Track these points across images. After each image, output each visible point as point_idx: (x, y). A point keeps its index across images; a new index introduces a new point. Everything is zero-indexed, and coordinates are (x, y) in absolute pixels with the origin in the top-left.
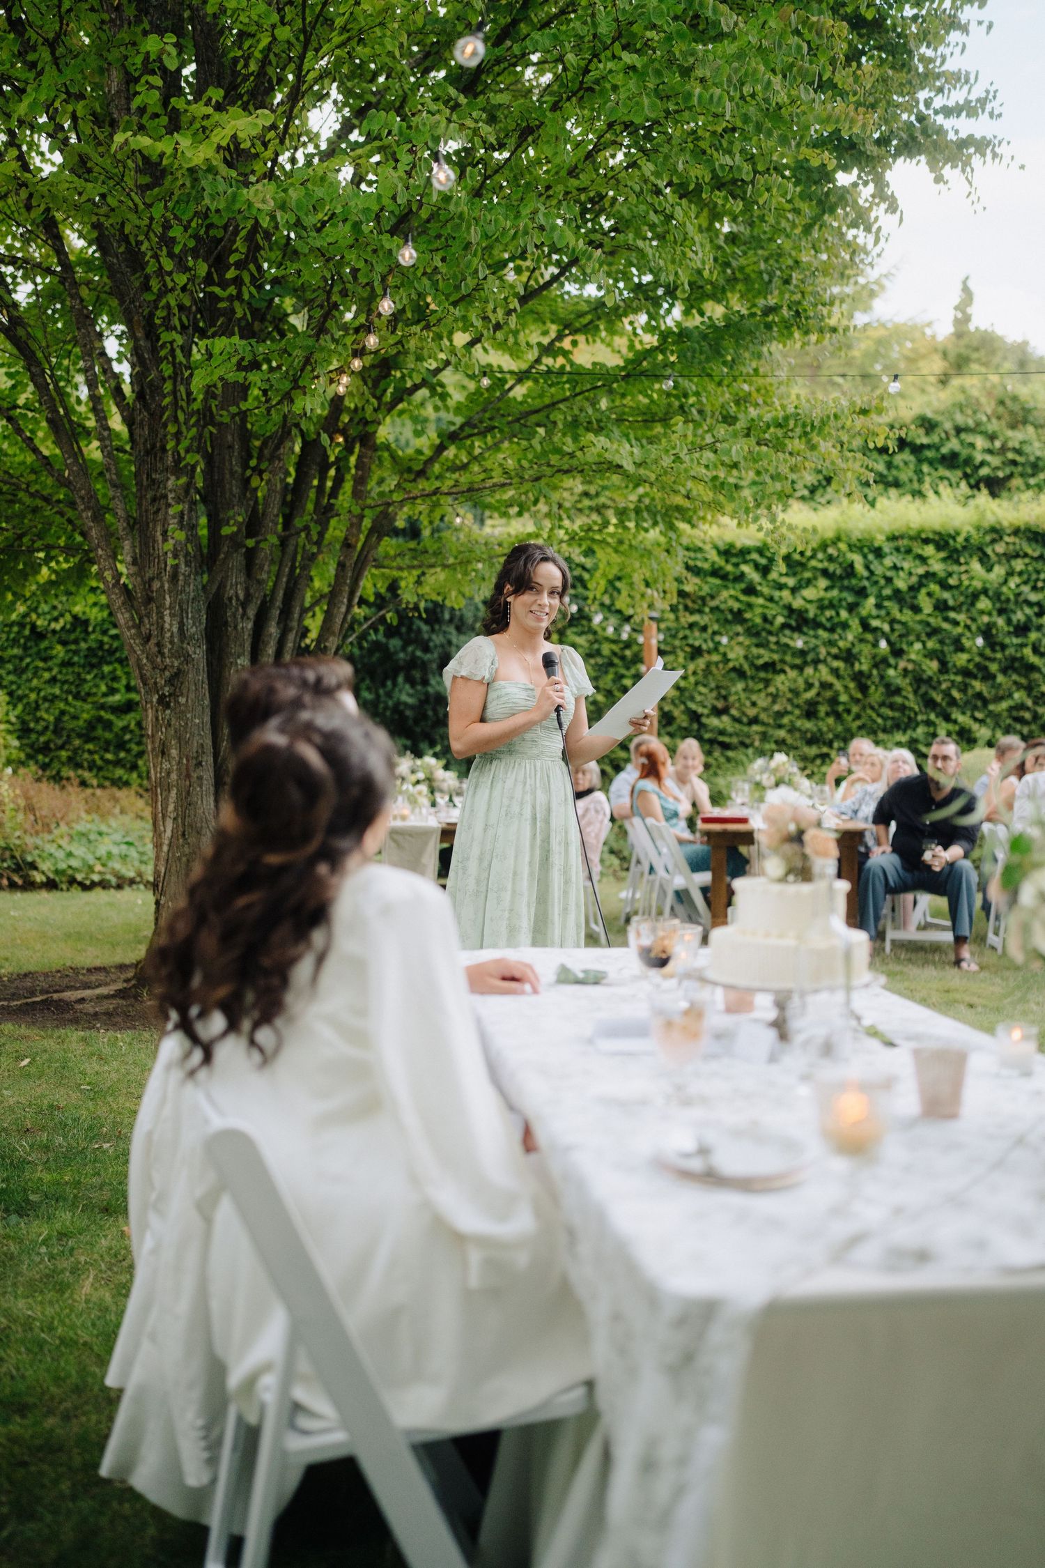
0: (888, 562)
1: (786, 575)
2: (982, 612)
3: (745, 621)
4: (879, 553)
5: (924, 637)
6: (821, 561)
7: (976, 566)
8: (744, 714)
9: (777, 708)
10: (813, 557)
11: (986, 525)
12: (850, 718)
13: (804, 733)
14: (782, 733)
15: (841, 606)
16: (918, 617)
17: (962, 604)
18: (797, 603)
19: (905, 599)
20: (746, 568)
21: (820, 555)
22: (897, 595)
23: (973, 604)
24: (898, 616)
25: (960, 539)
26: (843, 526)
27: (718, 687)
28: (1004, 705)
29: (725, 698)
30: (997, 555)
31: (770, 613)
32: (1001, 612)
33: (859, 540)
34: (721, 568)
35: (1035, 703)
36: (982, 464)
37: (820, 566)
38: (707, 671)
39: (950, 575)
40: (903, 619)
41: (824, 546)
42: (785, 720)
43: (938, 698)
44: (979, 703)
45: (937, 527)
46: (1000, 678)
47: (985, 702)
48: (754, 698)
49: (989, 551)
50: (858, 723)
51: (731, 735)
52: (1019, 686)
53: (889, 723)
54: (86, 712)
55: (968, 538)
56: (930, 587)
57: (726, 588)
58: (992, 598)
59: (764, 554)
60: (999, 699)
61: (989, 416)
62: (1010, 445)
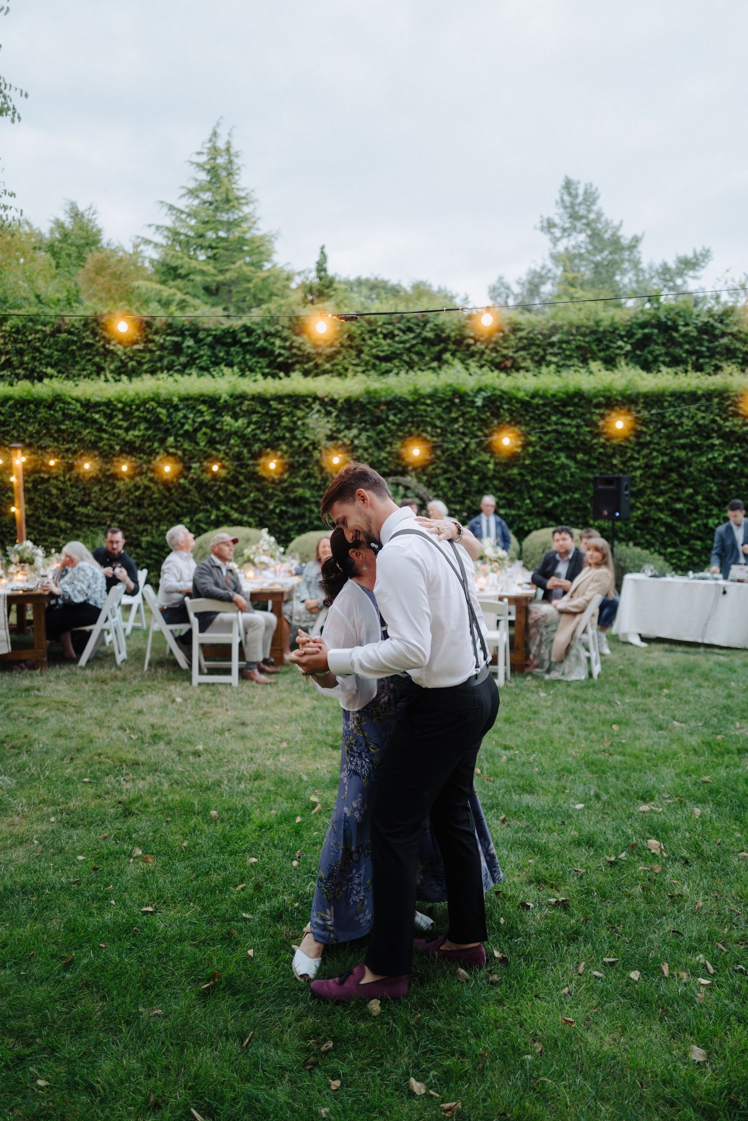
0: (181, 414)
1: (122, 420)
2: (234, 446)
3: (98, 448)
4: (176, 408)
5: (202, 459)
6: (142, 412)
7: (228, 419)
8: (100, 504)
9: (119, 501)
10: (138, 409)
11: (236, 393)
12: (160, 508)
13: (134, 516)
14: (121, 517)
15: (155, 440)
16: (197, 448)
17: (224, 440)
18: (128, 438)
19: (190, 437)
20: (97, 416)
21: (142, 409)
22: (186, 434)
23: (229, 440)
24: (186, 446)
25: (222, 401)
26: (155, 390)
27: (84, 489)
28: (247, 500)
29: (89, 494)
30: (242, 411)
32: (246, 445)
33: (165, 400)
34: (83, 415)
35: (266, 498)
37: (141, 415)
39: (217, 422)
40: (190, 448)
41: (145, 402)
42: (124, 509)
43: (211, 495)
44: (234, 499)
48: (106, 495)
49: (238, 410)
50: (167, 510)
51: (93, 518)
52: (258, 490)
55: (225, 401)
56: (204, 429)
57: (86, 427)
58: (239, 437)
59: (108, 407)
60: (245, 497)
61: (283, 327)
62: (295, 344)
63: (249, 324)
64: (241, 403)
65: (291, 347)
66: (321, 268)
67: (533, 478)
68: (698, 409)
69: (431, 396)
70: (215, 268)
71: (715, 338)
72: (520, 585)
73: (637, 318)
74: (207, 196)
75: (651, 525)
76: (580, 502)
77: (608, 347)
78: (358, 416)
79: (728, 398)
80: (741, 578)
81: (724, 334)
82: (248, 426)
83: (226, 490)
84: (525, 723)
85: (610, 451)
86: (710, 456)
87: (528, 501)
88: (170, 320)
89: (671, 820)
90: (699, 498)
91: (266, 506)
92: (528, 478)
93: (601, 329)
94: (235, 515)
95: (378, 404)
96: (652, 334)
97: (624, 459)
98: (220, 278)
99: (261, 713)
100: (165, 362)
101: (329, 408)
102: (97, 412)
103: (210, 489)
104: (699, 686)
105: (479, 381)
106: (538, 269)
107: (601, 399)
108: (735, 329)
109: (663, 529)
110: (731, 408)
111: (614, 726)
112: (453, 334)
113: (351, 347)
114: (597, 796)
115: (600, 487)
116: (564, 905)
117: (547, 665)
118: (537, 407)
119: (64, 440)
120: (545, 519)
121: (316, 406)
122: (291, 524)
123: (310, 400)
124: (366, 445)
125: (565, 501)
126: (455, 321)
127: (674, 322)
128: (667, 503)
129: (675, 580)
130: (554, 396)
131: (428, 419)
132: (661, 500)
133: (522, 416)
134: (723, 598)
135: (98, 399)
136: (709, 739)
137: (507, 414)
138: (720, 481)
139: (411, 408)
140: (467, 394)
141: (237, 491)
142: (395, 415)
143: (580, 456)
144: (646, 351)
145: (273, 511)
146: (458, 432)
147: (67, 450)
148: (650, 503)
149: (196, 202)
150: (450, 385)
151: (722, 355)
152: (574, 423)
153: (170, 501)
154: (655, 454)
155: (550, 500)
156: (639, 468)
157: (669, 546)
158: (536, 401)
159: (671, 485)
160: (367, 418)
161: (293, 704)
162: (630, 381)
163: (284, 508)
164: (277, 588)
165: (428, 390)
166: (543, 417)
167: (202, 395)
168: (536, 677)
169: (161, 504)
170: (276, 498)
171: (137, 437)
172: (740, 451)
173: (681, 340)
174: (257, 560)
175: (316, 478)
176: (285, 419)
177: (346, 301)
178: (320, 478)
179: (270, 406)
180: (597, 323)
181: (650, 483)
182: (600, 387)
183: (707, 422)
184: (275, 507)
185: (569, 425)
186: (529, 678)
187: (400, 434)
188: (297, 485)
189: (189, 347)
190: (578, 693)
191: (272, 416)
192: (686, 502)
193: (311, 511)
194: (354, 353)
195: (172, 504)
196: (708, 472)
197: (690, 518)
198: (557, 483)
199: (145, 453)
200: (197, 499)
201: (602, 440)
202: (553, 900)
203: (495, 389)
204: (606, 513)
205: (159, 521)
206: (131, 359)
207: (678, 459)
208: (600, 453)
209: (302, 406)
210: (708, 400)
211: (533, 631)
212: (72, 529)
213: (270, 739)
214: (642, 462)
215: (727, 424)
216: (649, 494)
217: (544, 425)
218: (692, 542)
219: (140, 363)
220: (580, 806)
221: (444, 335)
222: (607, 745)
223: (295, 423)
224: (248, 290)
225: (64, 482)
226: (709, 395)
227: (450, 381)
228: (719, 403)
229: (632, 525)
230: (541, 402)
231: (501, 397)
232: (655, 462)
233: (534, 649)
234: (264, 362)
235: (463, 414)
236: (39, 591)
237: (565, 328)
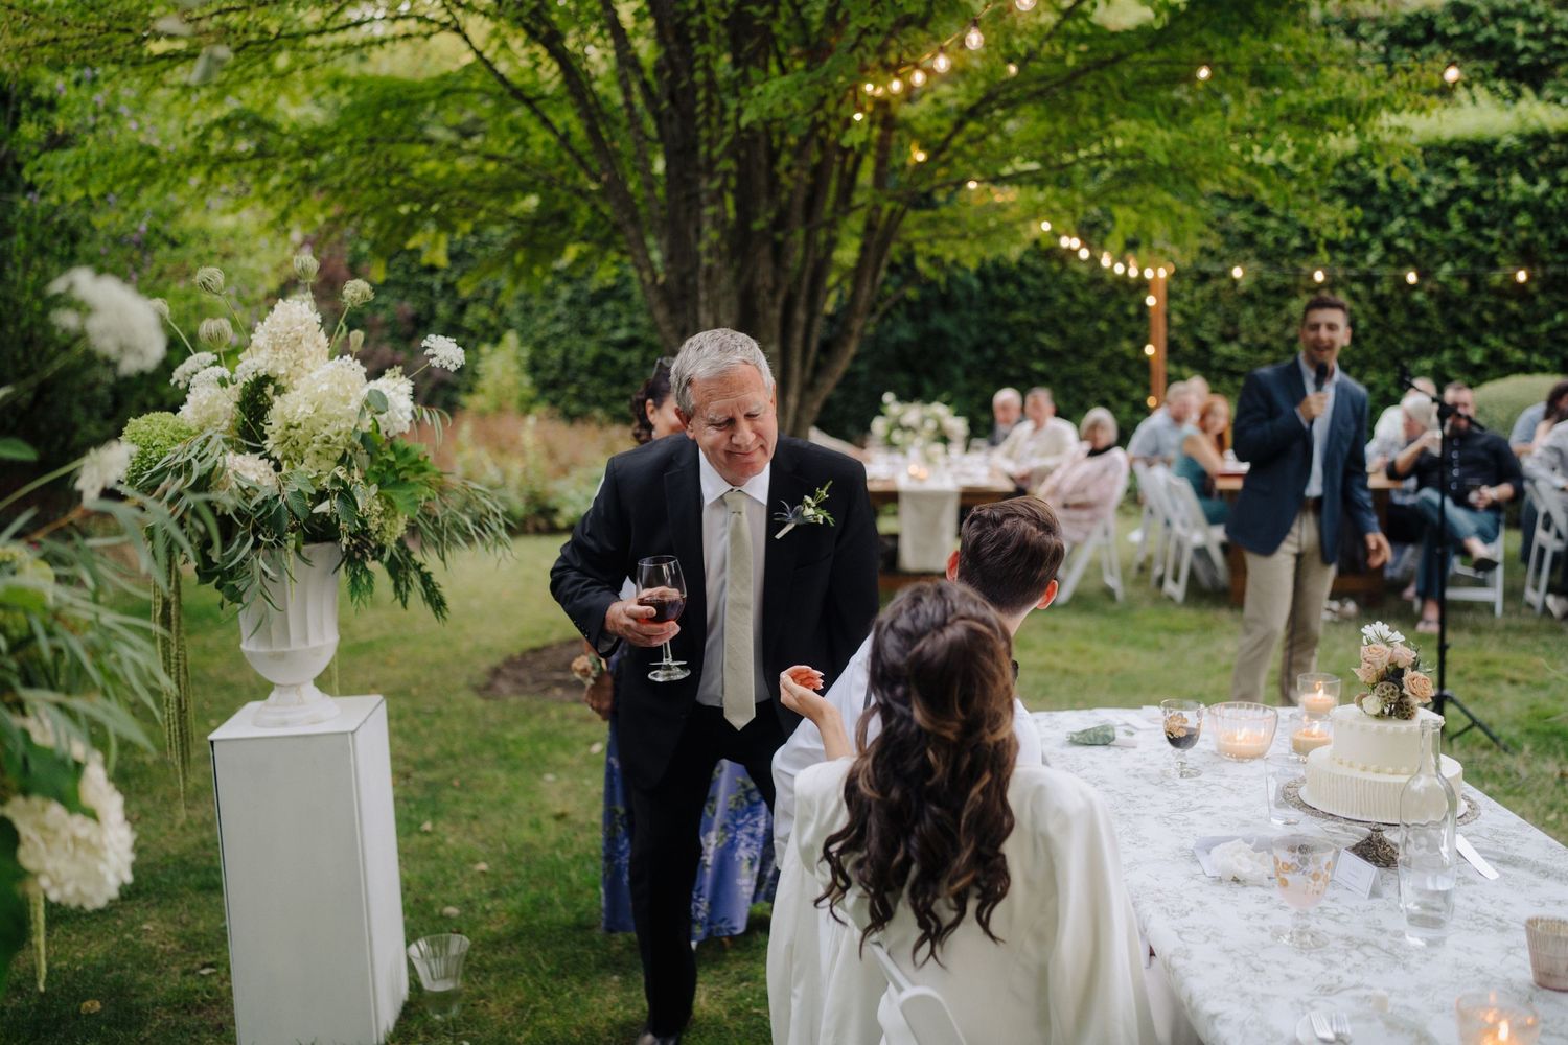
2: (1522, 228)
3: (1256, 244)
6: (1341, 179)
7: (1517, 180)
8: (1254, 340)
10: (1333, 174)
11: (1528, 131)
16: (1446, 236)
18: (1313, 224)
19: (1435, 217)
21: (1341, 173)
22: (1425, 213)
23: (1511, 219)
24: (1424, 233)
25: (1499, 150)
27: (1226, 314)
28: (1544, 327)
29: (1234, 324)
30: (1540, 165)
31: (1283, 236)
32: (1542, 226)
36: (1523, 51)
37: (1338, 184)
38: (1215, 297)
39: (1484, 188)
40: (1430, 238)
43: (1468, 319)
44: (1514, 325)
45: (1471, 136)
46: (1541, 300)
47: (1521, 324)
48: (1265, 324)
49: (1532, 163)
53: (1412, 348)
54: (592, 348)
55: (1507, 150)
56: (1461, 203)
58: (1533, 213)
60: (1537, 321)
64: (1537, 151)
83: (1499, 309)
94: (1518, 356)
103: (1466, 309)
141: (1519, 311)
167: (1457, 141)
200: (1438, 327)
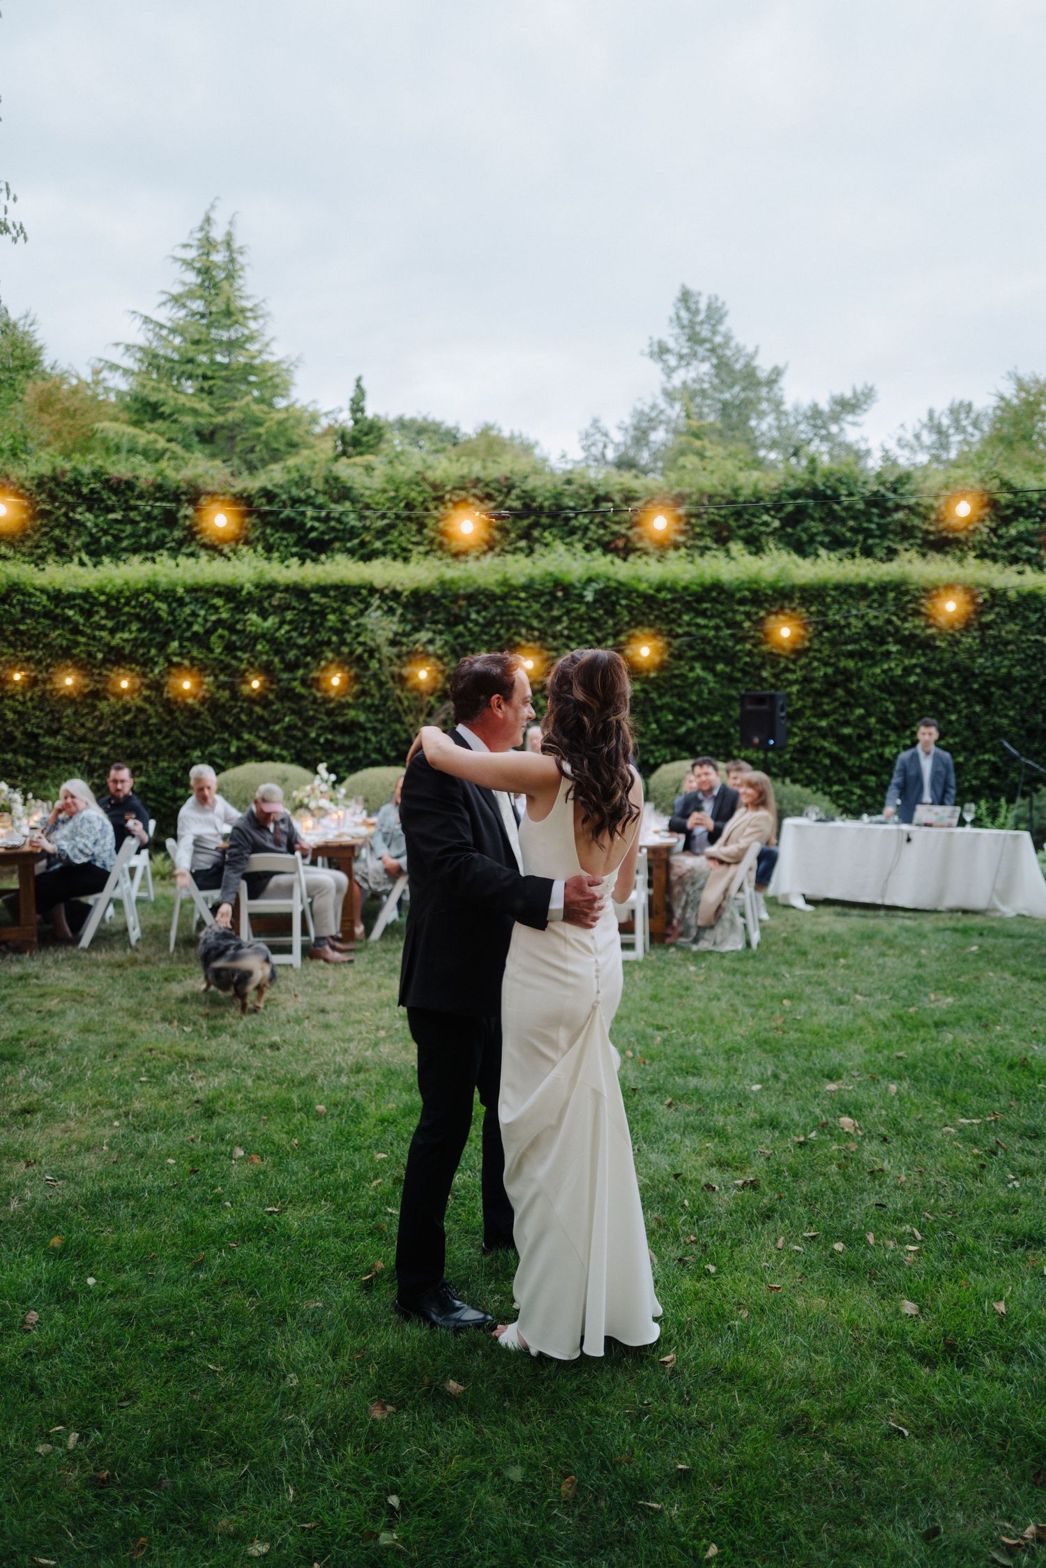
0: (187, 610)
1: (106, 618)
2: (261, 653)
3: (74, 656)
4: (181, 602)
5: (217, 671)
6: (134, 607)
7: (253, 617)
8: (74, 733)
9: (101, 728)
10: (127, 603)
12: (159, 737)
13: (125, 748)
14: (105, 750)
15: (152, 646)
16: (211, 656)
17: (248, 645)
18: (113, 643)
19: (201, 641)
20: (71, 613)
21: (133, 603)
22: (195, 637)
24: (195, 653)
26: (152, 579)
27: (52, 711)
28: (279, 726)
29: (59, 720)
30: (272, 606)
32: (277, 652)
33: (166, 591)
34: (51, 611)
35: (305, 724)
36: (313, 529)
37: (132, 611)
39: (238, 622)
40: (201, 656)
41: (137, 594)
42: (108, 739)
43: (229, 720)
44: (262, 725)
47: (267, 724)
48: (82, 720)
49: (266, 604)
50: (168, 741)
51: (64, 751)
52: (293, 712)
55: (249, 593)
56: (220, 631)
57: (55, 628)
58: (268, 641)
59: (87, 600)
60: (277, 722)
61: (317, 492)
62: (332, 515)
63: (270, 487)
64: (270, 596)
65: (328, 518)
66: (357, 407)
67: (661, 696)
68: (870, 607)
69: (525, 588)
70: (211, 405)
71: (886, 512)
72: (656, 832)
73: (786, 485)
74: (198, 305)
75: (812, 756)
76: (721, 727)
77: (750, 524)
78: (429, 614)
79: (907, 592)
80: (929, 821)
81: (898, 508)
82: (280, 628)
83: (250, 713)
84: (677, 1000)
85: (758, 660)
86: (886, 666)
87: (654, 726)
88: (159, 480)
89: (863, 1097)
90: (873, 720)
91: (306, 735)
92: (654, 695)
93: (741, 499)
94: (264, 747)
95: (456, 598)
96: (806, 506)
97: (777, 671)
98: (220, 419)
99: (341, 998)
100: (153, 537)
101: (391, 603)
102: (71, 608)
103: (228, 712)
104: (883, 955)
105: (588, 569)
106: (647, 410)
107: (747, 593)
108: (912, 501)
109: (827, 761)
110: (911, 606)
111: (785, 1002)
112: (546, 504)
113: (409, 519)
114: (776, 1077)
115: (750, 707)
116: (754, 1185)
117: (693, 932)
118: (664, 603)
119: (23, 645)
120: (676, 750)
121: (375, 601)
122: (340, 758)
123: (364, 592)
124: (440, 652)
125: (701, 726)
126: (550, 486)
127: (835, 490)
128: (831, 727)
129: (846, 826)
130: (685, 588)
131: (522, 618)
132: (824, 723)
133: (644, 614)
134: (907, 847)
135: (72, 589)
136: (901, 1012)
137: (625, 613)
138: (898, 698)
139: (499, 603)
140: (572, 585)
141: (266, 714)
142: (478, 612)
143: (720, 667)
144: (799, 528)
145: (315, 741)
146: (562, 635)
147: (28, 659)
148: (811, 728)
149: (182, 313)
150: (551, 574)
151: (896, 534)
152: (712, 623)
153: (172, 729)
154: (816, 664)
155: (682, 724)
156: (796, 682)
157: (835, 783)
158: (663, 595)
159: (837, 704)
160: (440, 616)
161: (380, 987)
162: (783, 570)
163: (330, 737)
164: (346, 840)
165: (522, 580)
166: (672, 616)
167: (216, 585)
168: (680, 948)
169: (159, 732)
170: (319, 723)
171: (126, 640)
172: (923, 660)
173: (844, 514)
174: (312, 805)
175: (372, 696)
176: (331, 617)
177: (402, 458)
178: (378, 695)
179: (310, 600)
180: (736, 491)
181: (809, 701)
182: (744, 577)
183: (880, 623)
184: (319, 736)
185: (706, 627)
186: (673, 950)
187: (485, 638)
188: (349, 706)
189: (186, 517)
190: (737, 965)
191: (313, 613)
192: (855, 727)
193: (367, 740)
194: (414, 527)
195: (176, 732)
196: (882, 688)
197: (861, 746)
198: (691, 702)
199: (138, 664)
200: (210, 726)
201: (748, 646)
202: (740, 1182)
203: (609, 579)
204: (756, 740)
205: (158, 755)
206: (106, 533)
207: (845, 671)
208: (746, 663)
209: (354, 600)
210: (880, 594)
211: (677, 889)
212: (34, 768)
213: (363, 1028)
214: (798, 675)
215: (907, 625)
216: (809, 718)
217: (674, 626)
218: (864, 777)
219: (118, 539)
220: (756, 1087)
221: (535, 505)
222: (779, 1022)
223: (345, 623)
224: (259, 436)
225: (24, 703)
226: (883, 588)
227: (551, 569)
228: (895, 599)
229: (787, 756)
230: (669, 596)
231: (617, 590)
232: (816, 674)
233: (678, 912)
234: (291, 538)
235: (568, 612)
236: (27, 848)
237: (695, 498)
